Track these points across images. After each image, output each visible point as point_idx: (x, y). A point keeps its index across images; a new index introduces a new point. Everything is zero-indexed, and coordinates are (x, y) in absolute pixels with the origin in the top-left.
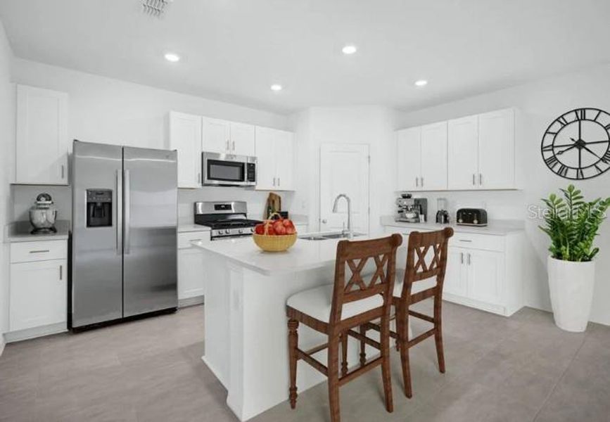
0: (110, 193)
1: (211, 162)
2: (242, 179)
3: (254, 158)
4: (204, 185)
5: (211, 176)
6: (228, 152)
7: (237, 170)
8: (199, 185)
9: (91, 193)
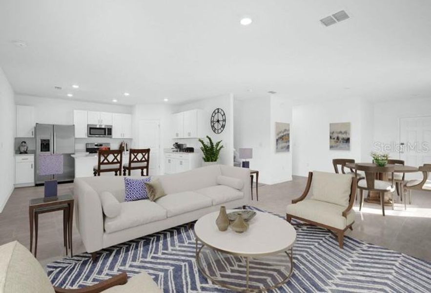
0: (49, 140)
1: (91, 128)
2: (105, 134)
3: (112, 126)
4: (88, 136)
5: (91, 133)
6: (99, 124)
7: (103, 131)
8: (87, 137)
9: (42, 141)
